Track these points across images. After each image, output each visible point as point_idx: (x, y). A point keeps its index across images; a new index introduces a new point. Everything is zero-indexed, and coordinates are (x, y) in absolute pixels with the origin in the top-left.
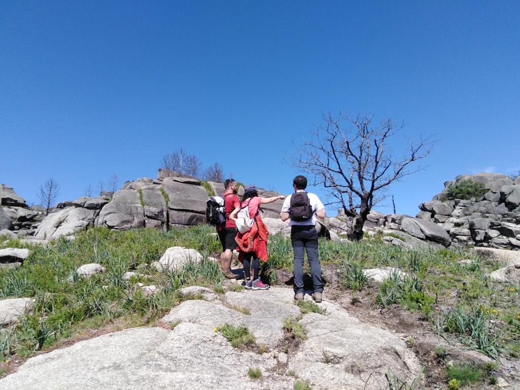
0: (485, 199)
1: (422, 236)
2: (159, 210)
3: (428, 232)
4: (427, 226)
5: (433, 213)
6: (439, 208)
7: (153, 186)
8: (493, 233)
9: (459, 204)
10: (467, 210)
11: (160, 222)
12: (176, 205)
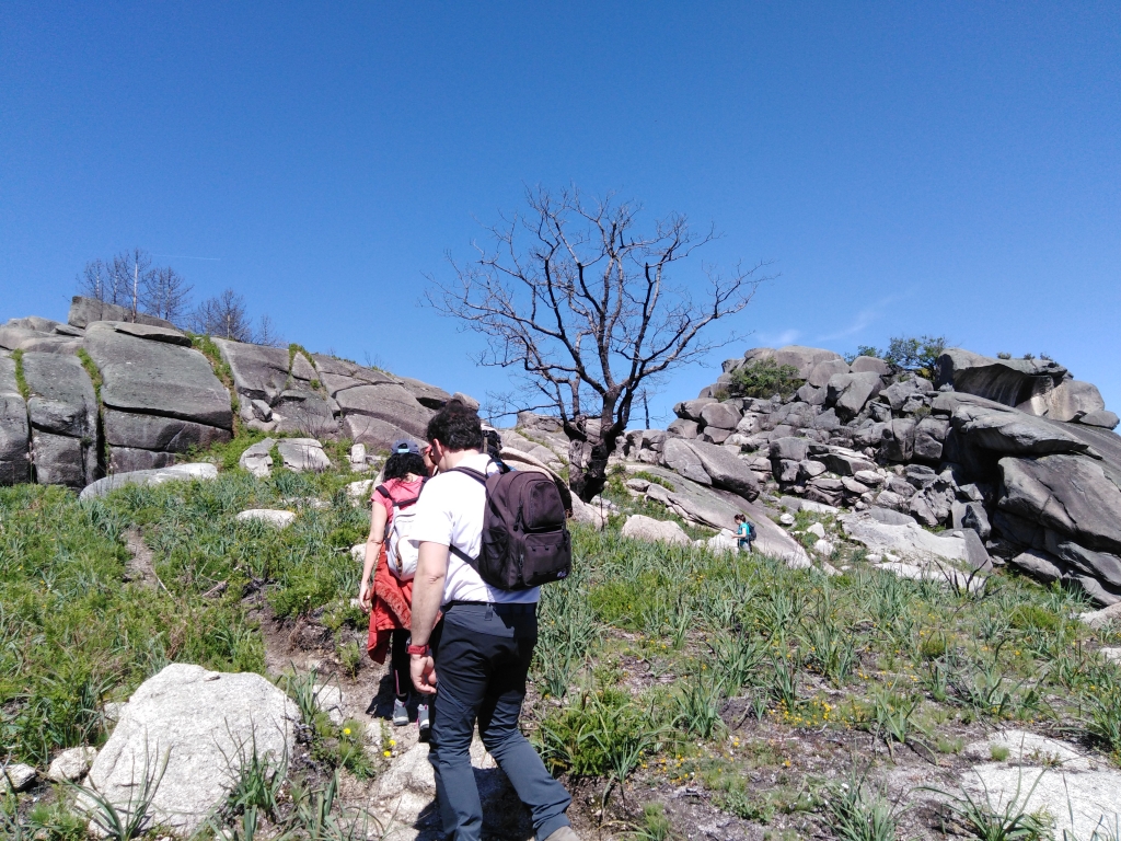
0: (797, 399)
1: (705, 478)
2: (74, 410)
3: (719, 471)
4: (714, 457)
5: (702, 424)
6: (713, 413)
7: (55, 340)
8: (814, 468)
9: (752, 407)
10: (766, 419)
11: (77, 442)
12: (125, 397)
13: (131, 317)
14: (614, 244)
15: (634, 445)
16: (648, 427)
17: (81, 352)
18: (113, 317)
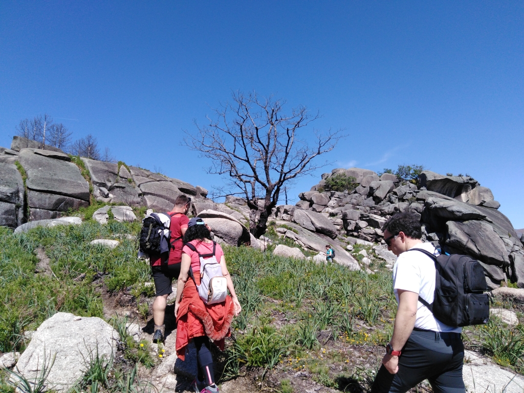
0: (355, 192)
1: (313, 228)
2: (13, 190)
3: (319, 225)
4: (317, 218)
5: (311, 203)
6: (317, 198)
8: (363, 224)
9: (335, 196)
10: (341, 201)
11: (14, 206)
12: (38, 185)
13: (42, 146)
14: (273, 118)
15: (280, 212)
16: (287, 204)
17: (17, 163)
18: (33, 146)
